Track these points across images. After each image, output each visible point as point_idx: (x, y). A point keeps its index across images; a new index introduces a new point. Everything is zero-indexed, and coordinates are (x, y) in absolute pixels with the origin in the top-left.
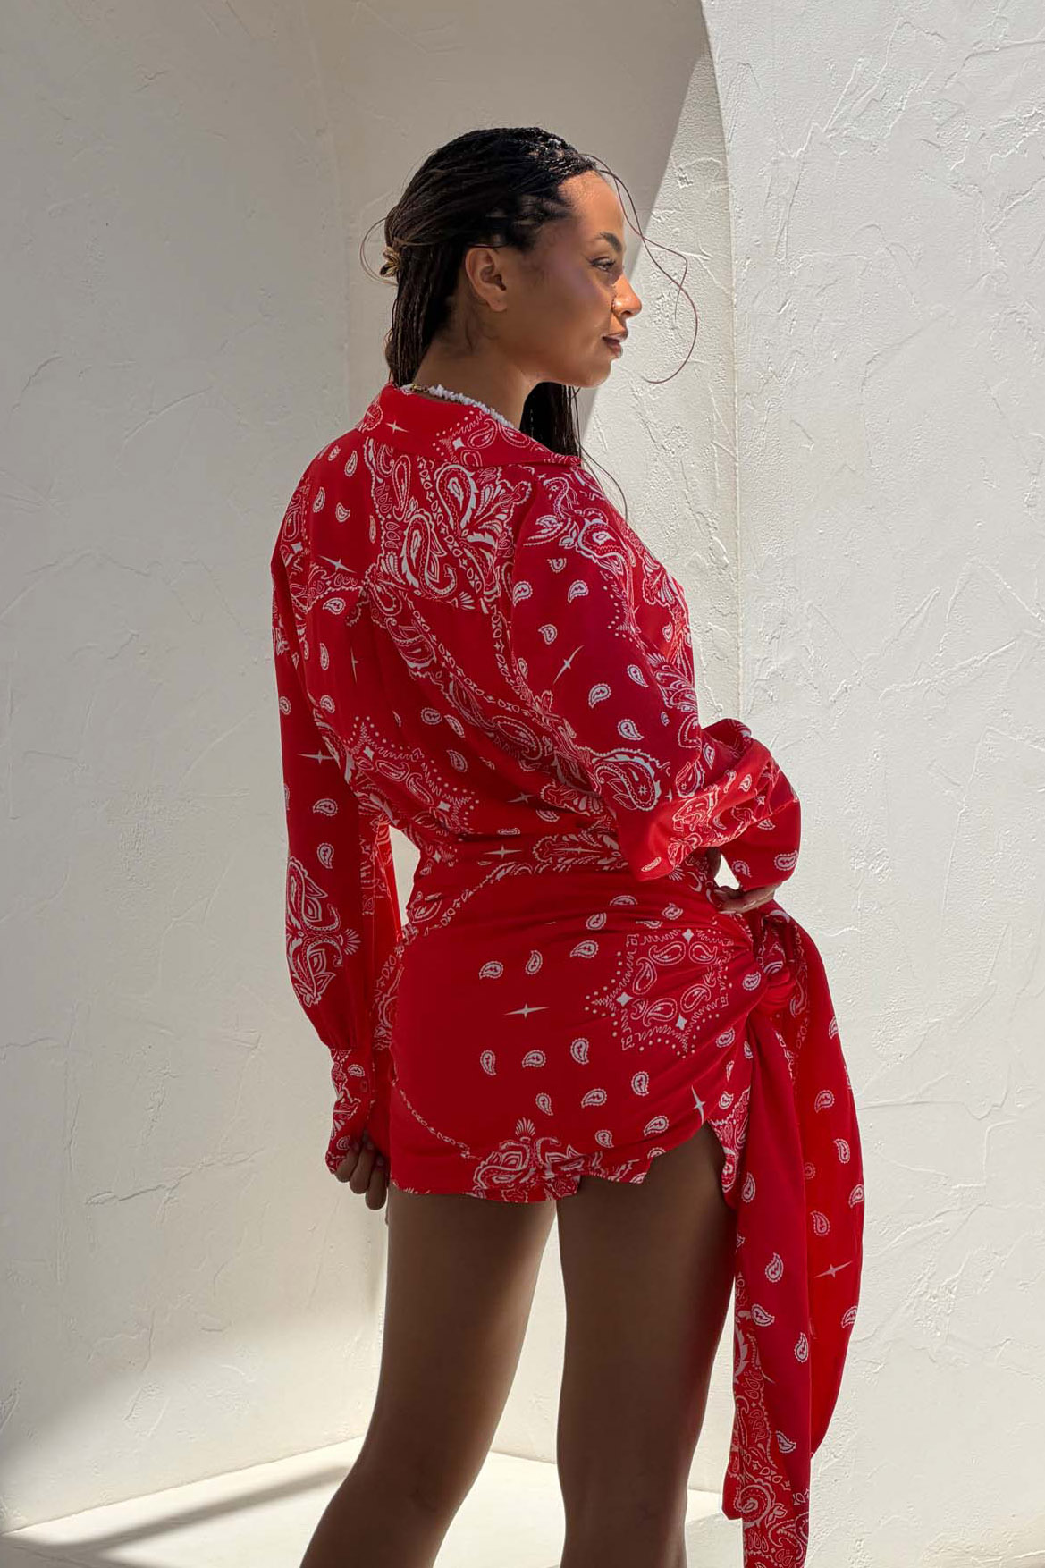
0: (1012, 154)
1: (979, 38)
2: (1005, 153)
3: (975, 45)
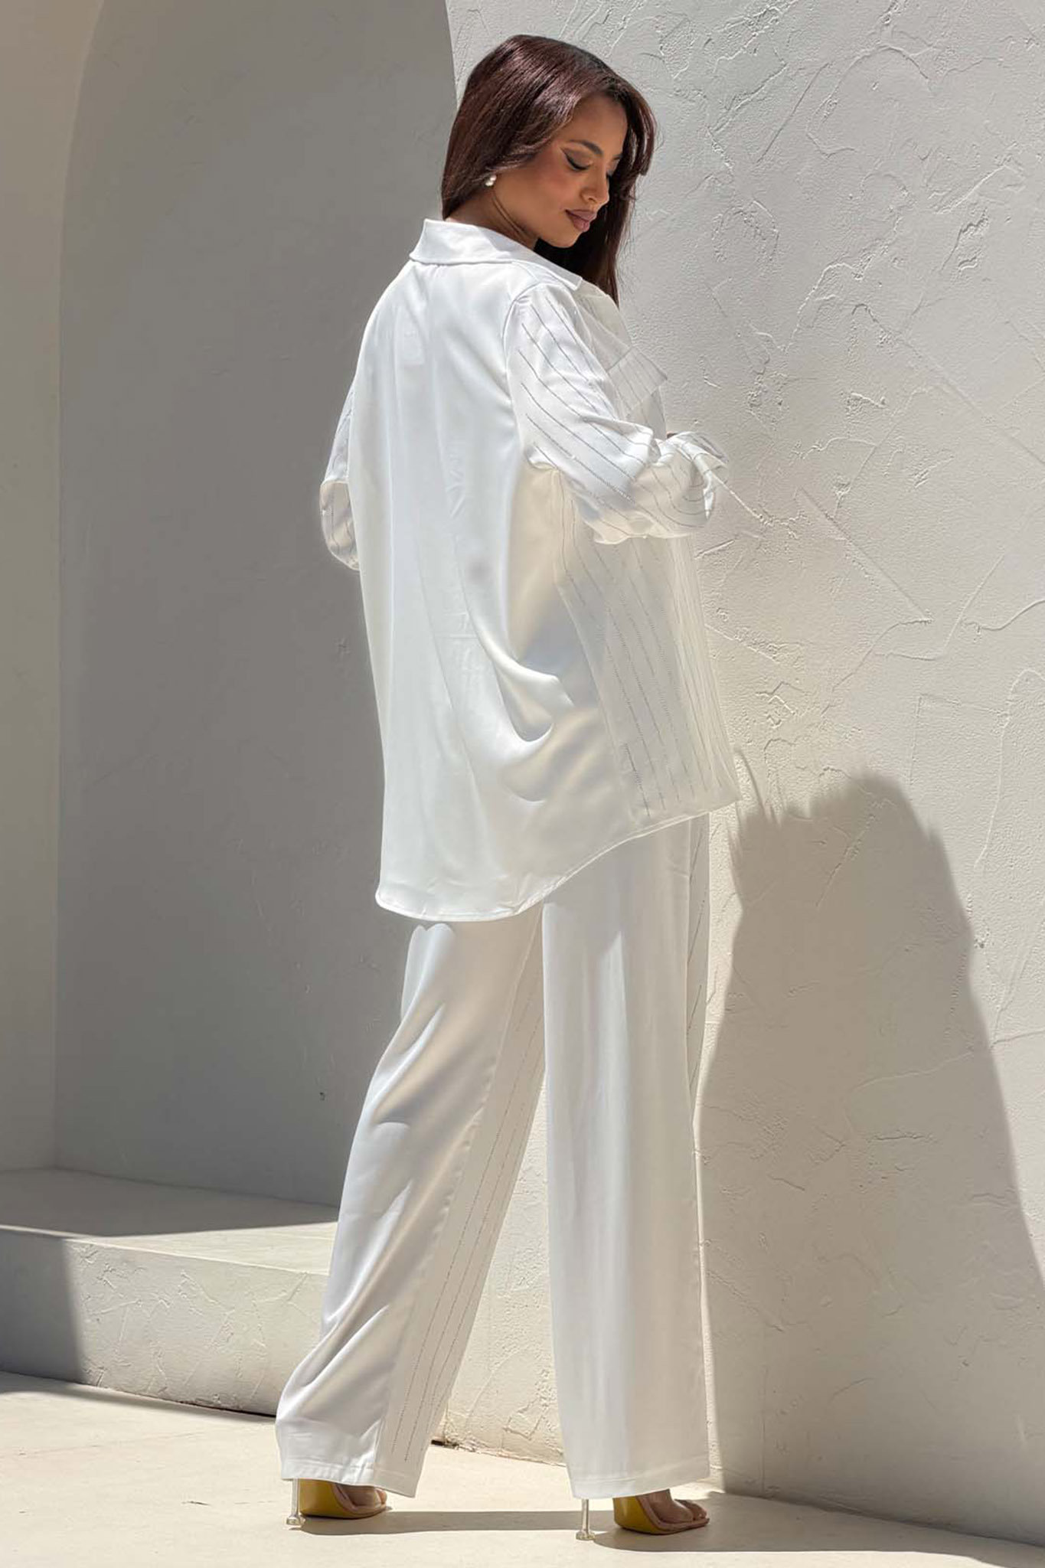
0: (740, 55)
2: (731, 56)
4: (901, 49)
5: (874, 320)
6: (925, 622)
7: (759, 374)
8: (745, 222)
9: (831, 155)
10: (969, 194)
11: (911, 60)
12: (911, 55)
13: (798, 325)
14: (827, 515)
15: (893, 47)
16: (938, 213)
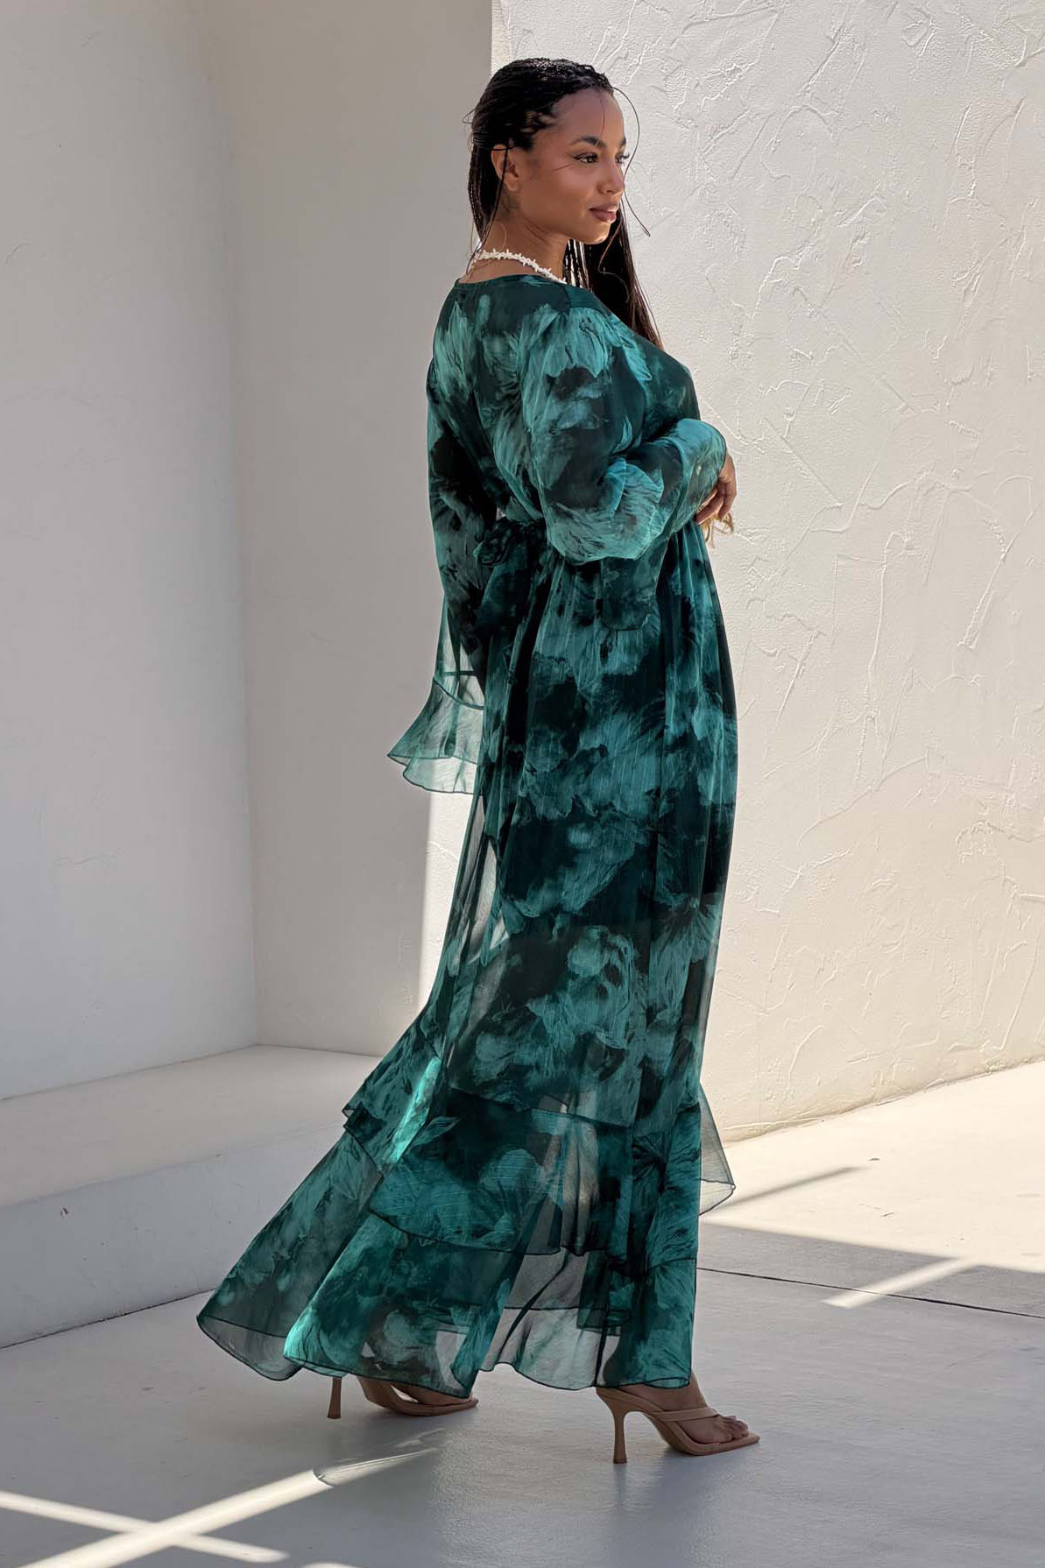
0: (720, 97)
1: (693, 13)
2: (712, 97)
3: (691, 17)
4: (816, 109)
5: (806, 300)
6: (840, 508)
7: (735, 334)
8: (725, 222)
9: (778, 178)
10: (858, 213)
11: (824, 120)
12: (822, 115)
13: (760, 300)
14: (781, 437)
15: (811, 106)
16: (841, 226)
